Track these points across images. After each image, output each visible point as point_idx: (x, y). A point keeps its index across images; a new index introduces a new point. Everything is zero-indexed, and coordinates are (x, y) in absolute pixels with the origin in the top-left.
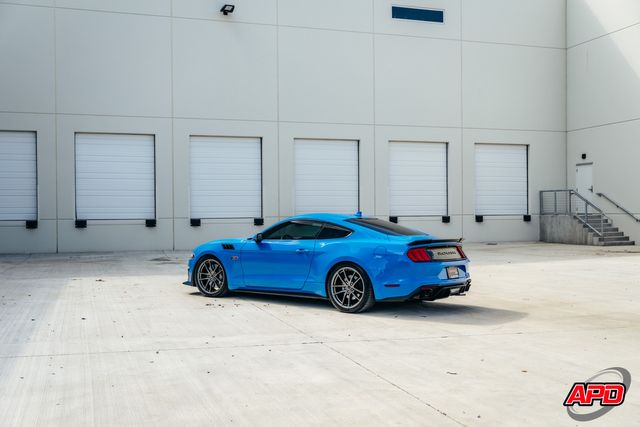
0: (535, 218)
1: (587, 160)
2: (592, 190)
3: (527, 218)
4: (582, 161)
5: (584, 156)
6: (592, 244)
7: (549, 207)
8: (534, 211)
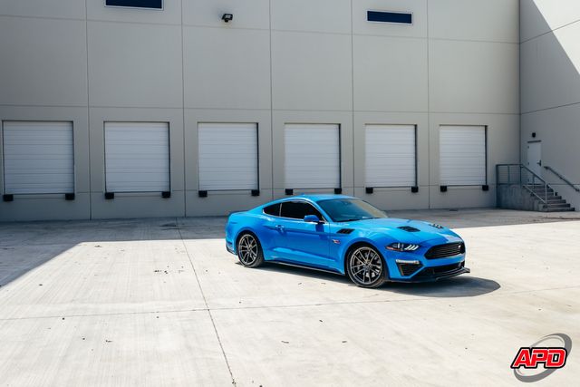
0: (492, 187)
1: (536, 139)
2: (540, 164)
3: (485, 188)
4: (532, 139)
5: (534, 135)
6: (538, 211)
7: (503, 179)
8: (491, 182)
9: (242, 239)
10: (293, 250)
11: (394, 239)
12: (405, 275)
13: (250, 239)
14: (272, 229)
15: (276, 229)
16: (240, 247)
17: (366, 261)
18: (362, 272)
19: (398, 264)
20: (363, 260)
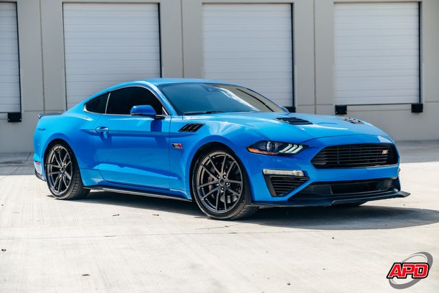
9: (52, 155)
10: (121, 165)
11: (263, 136)
12: (278, 195)
13: (63, 152)
14: (92, 134)
15: (97, 134)
16: (50, 167)
17: (221, 174)
18: (215, 193)
19: (266, 176)
20: (215, 174)
